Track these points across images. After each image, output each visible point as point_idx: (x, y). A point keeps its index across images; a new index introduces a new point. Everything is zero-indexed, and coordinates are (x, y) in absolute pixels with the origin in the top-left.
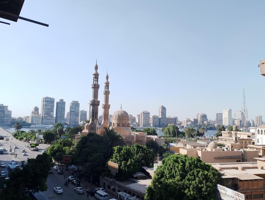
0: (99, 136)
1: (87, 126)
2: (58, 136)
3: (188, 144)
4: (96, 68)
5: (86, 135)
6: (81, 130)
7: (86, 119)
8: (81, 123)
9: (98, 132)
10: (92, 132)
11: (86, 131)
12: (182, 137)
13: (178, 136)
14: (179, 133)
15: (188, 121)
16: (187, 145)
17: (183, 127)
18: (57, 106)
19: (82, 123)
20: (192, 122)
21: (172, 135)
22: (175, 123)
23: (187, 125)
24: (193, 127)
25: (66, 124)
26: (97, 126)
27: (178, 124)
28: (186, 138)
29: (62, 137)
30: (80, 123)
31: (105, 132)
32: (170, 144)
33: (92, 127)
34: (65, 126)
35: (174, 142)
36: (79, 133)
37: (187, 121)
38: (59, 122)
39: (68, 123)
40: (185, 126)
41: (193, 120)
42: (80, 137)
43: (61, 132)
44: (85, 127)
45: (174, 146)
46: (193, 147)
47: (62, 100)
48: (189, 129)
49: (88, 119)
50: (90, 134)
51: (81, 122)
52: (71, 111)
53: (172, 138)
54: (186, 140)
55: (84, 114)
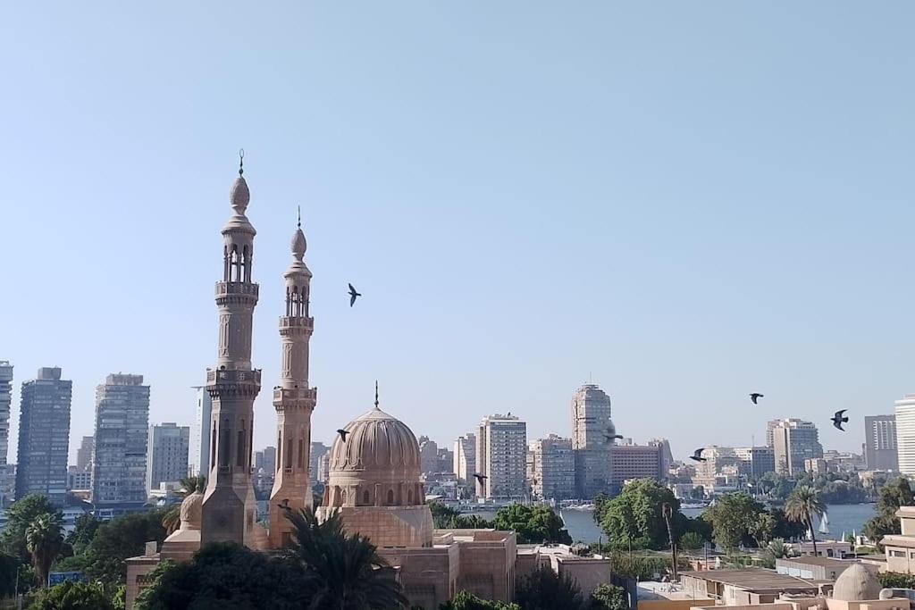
0: (257, 560)
1: (191, 510)
2: (34, 570)
3: (728, 582)
4: (241, 196)
5: (188, 556)
6: (160, 536)
7: (185, 466)
8: (157, 493)
9: (256, 539)
10: (222, 538)
11: (185, 534)
12: (696, 548)
13: (677, 540)
14: (683, 525)
15: (726, 459)
16: (727, 588)
17: (698, 494)
18: (25, 407)
19: (162, 491)
20: (744, 466)
21: (646, 539)
22: (659, 471)
23: (720, 482)
24: (753, 491)
25: (75, 501)
26: (250, 504)
27: (675, 481)
28: (719, 549)
29: (55, 572)
30: (151, 493)
31: (294, 539)
32: (641, 585)
33: (221, 514)
34: (71, 514)
35: (657, 575)
36: (151, 546)
37: (719, 464)
38: (35, 491)
39: (86, 493)
40: (710, 489)
41: (750, 457)
42: (154, 568)
43: (52, 546)
44: (183, 518)
45: (657, 597)
46: (755, 598)
47: (52, 373)
48: (734, 504)
49: (195, 472)
50: (211, 554)
51: (156, 486)
52: (101, 432)
53: (646, 556)
54: (718, 560)
55: (174, 441)
